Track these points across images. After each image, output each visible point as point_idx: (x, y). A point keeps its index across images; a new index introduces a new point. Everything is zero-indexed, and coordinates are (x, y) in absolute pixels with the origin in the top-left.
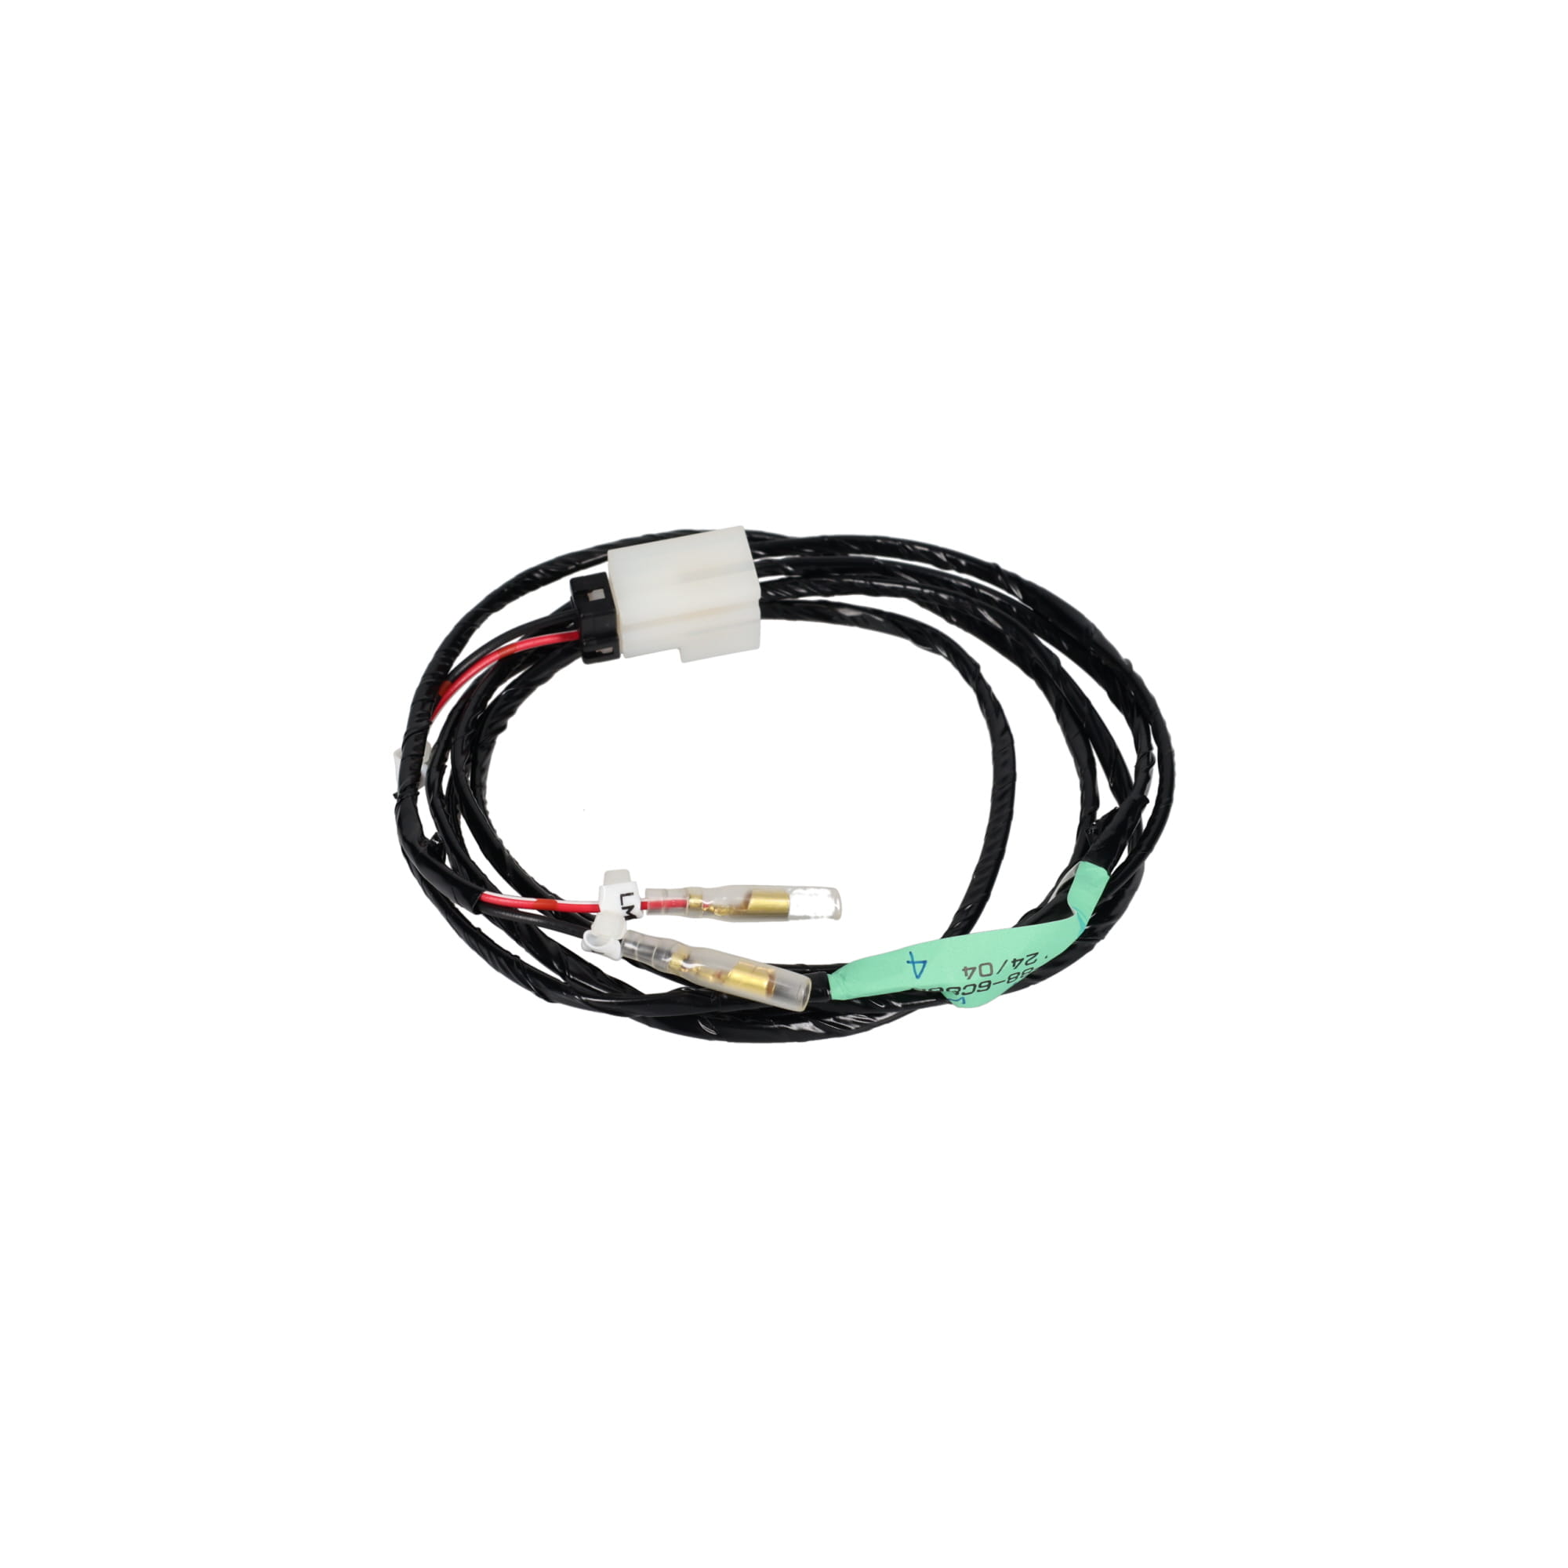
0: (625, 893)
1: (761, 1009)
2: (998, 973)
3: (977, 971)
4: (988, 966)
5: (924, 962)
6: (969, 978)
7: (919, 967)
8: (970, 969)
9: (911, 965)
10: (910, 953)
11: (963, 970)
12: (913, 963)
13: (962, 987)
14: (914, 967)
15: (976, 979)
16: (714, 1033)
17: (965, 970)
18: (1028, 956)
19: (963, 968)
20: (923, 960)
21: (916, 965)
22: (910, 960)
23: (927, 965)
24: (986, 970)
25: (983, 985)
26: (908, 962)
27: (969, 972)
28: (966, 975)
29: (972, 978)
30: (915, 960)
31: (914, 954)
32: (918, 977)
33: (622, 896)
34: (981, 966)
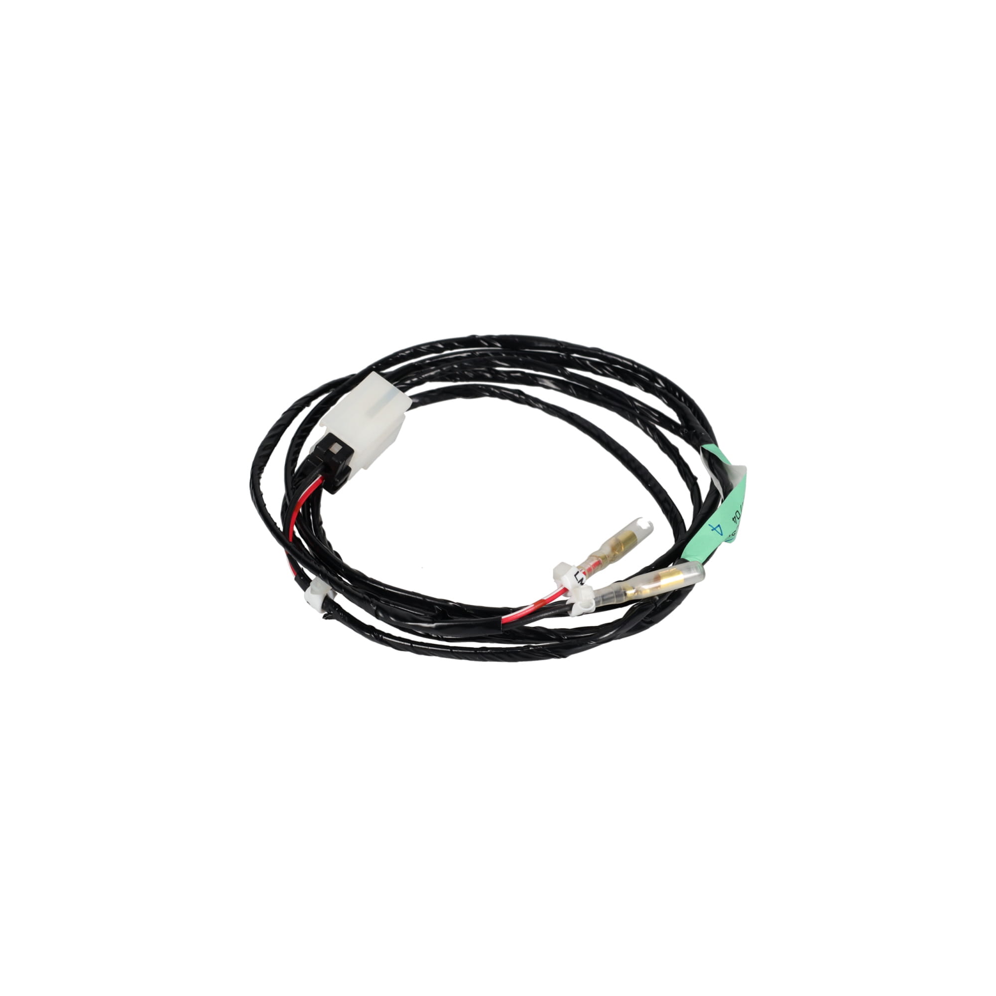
0: (575, 573)
1: (672, 594)
5: (719, 526)
9: (714, 531)
10: (709, 525)
20: (717, 525)
21: (717, 529)
22: (712, 528)
26: (712, 530)
30: (714, 527)
31: (711, 524)
32: (722, 535)
33: (575, 575)
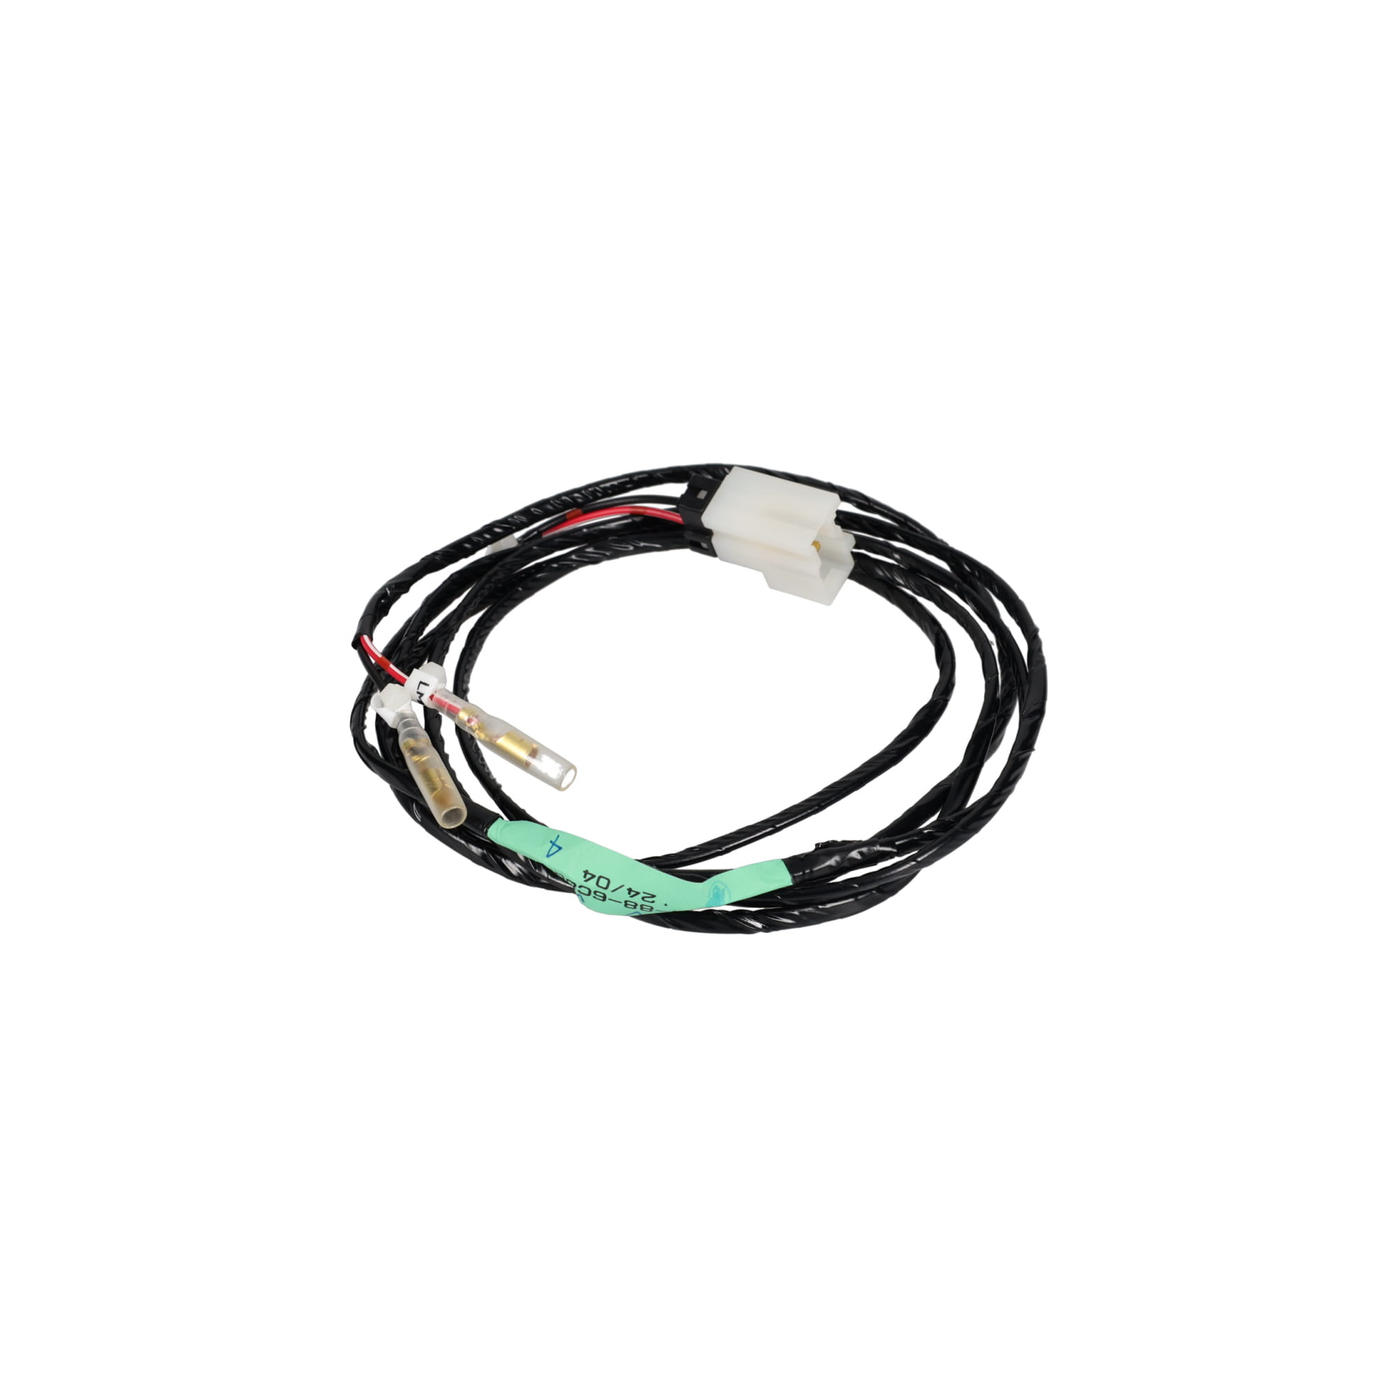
0: (423, 681)
2: (613, 891)
3: (595, 880)
4: (606, 881)
5: (560, 848)
6: (586, 881)
7: (555, 849)
8: (590, 874)
9: (551, 845)
10: (558, 836)
11: (584, 872)
12: (553, 844)
13: (578, 885)
14: (552, 847)
15: (592, 884)
16: (419, 820)
17: (586, 872)
18: (644, 893)
19: (585, 870)
20: (560, 846)
21: (556, 843)
22: (554, 841)
23: (561, 851)
24: (603, 883)
25: (597, 894)
26: (551, 842)
27: (588, 876)
28: (585, 876)
29: (588, 882)
32: (548, 856)
34: (600, 877)
